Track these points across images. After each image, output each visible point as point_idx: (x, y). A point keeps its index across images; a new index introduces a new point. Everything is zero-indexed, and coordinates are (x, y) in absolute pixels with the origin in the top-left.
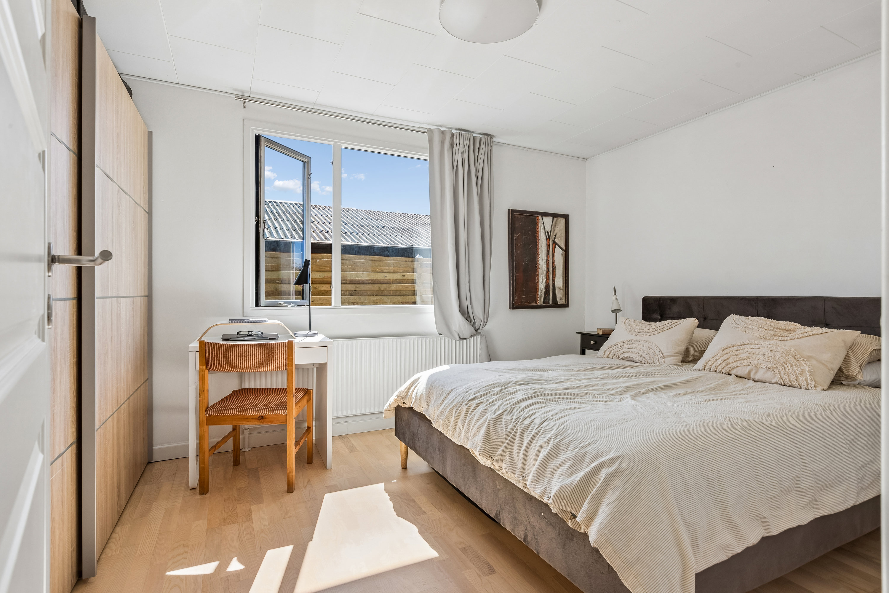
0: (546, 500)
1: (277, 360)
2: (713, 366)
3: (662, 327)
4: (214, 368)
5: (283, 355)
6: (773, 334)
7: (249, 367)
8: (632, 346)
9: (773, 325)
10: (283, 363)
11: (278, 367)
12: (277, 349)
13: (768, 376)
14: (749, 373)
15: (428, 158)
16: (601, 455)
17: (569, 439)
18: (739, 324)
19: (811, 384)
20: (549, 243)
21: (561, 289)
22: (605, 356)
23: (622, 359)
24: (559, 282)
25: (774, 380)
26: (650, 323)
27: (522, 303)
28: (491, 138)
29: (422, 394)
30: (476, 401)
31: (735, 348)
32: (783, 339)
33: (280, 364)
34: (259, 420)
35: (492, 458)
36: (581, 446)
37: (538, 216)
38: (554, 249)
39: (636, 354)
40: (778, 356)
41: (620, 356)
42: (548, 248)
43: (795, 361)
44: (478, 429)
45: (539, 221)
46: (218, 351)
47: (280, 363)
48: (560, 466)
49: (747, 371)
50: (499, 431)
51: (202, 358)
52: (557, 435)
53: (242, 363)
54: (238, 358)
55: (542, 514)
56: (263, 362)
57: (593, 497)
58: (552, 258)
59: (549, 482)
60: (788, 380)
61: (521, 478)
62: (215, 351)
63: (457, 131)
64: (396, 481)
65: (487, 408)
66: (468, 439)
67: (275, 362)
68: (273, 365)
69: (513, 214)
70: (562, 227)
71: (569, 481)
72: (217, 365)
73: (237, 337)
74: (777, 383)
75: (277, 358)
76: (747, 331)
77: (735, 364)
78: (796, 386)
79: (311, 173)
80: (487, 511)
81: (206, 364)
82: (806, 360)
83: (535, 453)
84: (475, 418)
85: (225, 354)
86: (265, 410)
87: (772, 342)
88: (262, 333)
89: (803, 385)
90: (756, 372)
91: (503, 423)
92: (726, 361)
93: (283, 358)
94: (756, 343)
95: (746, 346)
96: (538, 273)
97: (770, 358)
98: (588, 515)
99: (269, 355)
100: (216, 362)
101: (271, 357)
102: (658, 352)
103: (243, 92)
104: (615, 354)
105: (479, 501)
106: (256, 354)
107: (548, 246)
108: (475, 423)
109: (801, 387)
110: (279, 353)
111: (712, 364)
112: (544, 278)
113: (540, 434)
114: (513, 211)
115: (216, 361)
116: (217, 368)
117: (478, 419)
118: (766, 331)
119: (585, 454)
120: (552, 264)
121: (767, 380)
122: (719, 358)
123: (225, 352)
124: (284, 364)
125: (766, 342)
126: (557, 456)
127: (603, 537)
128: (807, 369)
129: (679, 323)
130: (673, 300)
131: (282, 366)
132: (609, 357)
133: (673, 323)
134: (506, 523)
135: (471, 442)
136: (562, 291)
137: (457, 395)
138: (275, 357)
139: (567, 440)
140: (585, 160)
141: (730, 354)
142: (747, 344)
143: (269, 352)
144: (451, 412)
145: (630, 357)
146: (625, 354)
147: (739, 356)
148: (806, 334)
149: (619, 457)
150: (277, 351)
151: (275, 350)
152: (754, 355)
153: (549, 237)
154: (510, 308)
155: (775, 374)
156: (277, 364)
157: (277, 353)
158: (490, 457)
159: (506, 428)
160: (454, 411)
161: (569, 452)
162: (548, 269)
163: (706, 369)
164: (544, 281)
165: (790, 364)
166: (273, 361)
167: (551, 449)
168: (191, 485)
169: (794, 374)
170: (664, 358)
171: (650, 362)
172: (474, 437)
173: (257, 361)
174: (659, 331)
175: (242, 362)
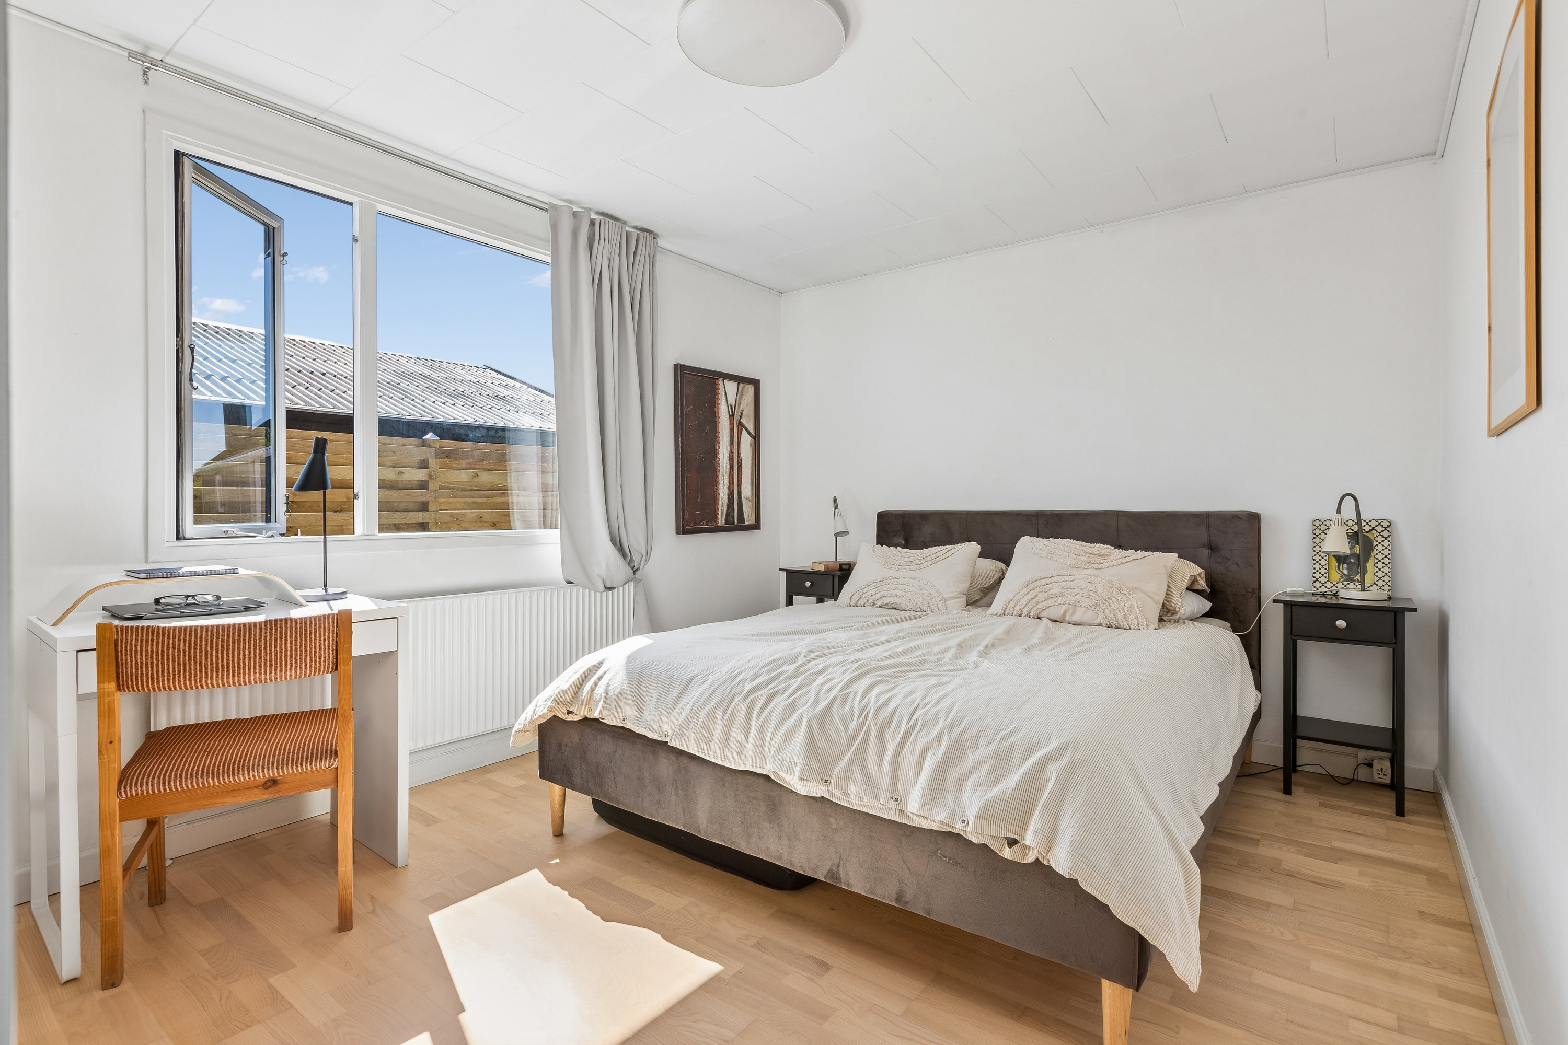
0: (958, 828)
1: (315, 652)
2: (1017, 608)
3: (934, 557)
4: (142, 685)
5: (329, 640)
6: (1087, 561)
7: (244, 673)
8: (895, 586)
9: (1084, 548)
10: (329, 659)
11: (315, 668)
12: (315, 629)
13: (1089, 616)
14: (1065, 613)
15: (549, 259)
16: (1038, 746)
17: (975, 729)
18: (1041, 548)
19: (1142, 623)
20: (733, 424)
21: (749, 500)
22: (852, 603)
23: (880, 607)
24: (747, 489)
25: (1097, 622)
26: (912, 551)
27: (696, 524)
28: (654, 238)
29: (621, 692)
30: (765, 692)
31: (1043, 582)
32: (1099, 566)
33: (320, 662)
34: (267, 788)
35: (826, 781)
36: (999, 737)
37: (717, 379)
38: (739, 435)
39: (901, 597)
40: (1100, 589)
41: (876, 602)
42: (732, 433)
43: (1120, 594)
44: (788, 736)
45: (720, 387)
46: (158, 644)
47: (320, 659)
48: (971, 772)
49: (1062, 611)
50: (833, 734)
51: (106, 665)
52: (951, 726)
53: (228, 668)
54: (217, 657)
55: (939, 852)
56: (281, 660)
57: (1045, 806)
58: (738, 449)
59: (957, 800)
60: (1114, 620)
61: (893, 804)
62: (147, 646)
63: (600, 217)
64: (557, 860)
65: (794, 700)
66: (764, 757)
67: (311, 657)
68: (306, 665)
69: (682, 373)
70: (751, 399)
71: (995, 791)
72: (152, 678)
73: (157, 610)
74: (1100, 625)
75: (315, 648)
76: (1055, 559)
77: (1046, 604)
78: (1124, 627)
79: (286, 254)
80: (807, 870)
81: (118, 677)
82: (1131, 592)
83: (915, 760)
84: (774, 721)
85: (179, 650)
86: (283, 764)
87: (1088, 571)
88: (218, 598)
89: (1133, 625)
90: (1074, 612)
91: (837, 720)
92: (1034, 600)
93: (329, 649)
94: (1069, 573)
95: (1056, 579)
96: (718, 474)
97: (1091, 593)
98: (1045, 835)
99: (296, 645)
100: (152, 671)
101: (301, 648)
102: (935, 594)
103: (148, 47)
104: (868, 601)
105: (785, 856)
106: (265, 643)
107: (732, 430)
108: (777, 728)
109: (1130, 628)
110: (320, 637)
111: (1015, 605)
112: (727, 481)
113: (917, 729)
114: (683, 367)
115: (152, 667)
116: (153, 683)
117: (782, 721)
118: (1078, 557)
119: (1011, 747)
120: (737, 459)
121: (1088, 621)
122: (1023, 597)
123: (179, 646)
124: (329, 661)
125: (1081, 571)
126: (960, 758)
127: (1081, 859)
128: (1135, 604)
129: (956, 550)
130: (924, 517)
131: (324, 666)
132: (859, 604)
133: (947, 550)
134: (853, 881)
135: (775, 760)
136: (750, 503)
137: (716, 685)
138: (311, 648)
139: (973, 731)
140: (780, 294)
141: (1037, 590)
142: (1057, 576)
143: (296, 637)
144: (711, 715)
145: (893, 603)
146: (885, 598)
147: (1051, 592)
148: (1125, 560)
149: (1068, 744)
150: (315, 634)
151: (311, 633)
152: (1069, 589)
153: (733, 415)
154: (677, 533)
155: (1098, 614)
156: (315, 662)
157: (315, 639)
158: (822, 779)
159: (846, 728)
160: (719, 714)
161: (981, 749)
162: (731, 467)
163: (1006, 613)
164: (726, 487)
165: (1116, 598)
166: (306, 656)
167: (948, 749)
168: (65, 974)
169: (1121, 611)
170: (945, 600)
171: (924, 608)
172: (779, 751)
173: (265, 660)
174: (930, 563)
175: (228, 664)
